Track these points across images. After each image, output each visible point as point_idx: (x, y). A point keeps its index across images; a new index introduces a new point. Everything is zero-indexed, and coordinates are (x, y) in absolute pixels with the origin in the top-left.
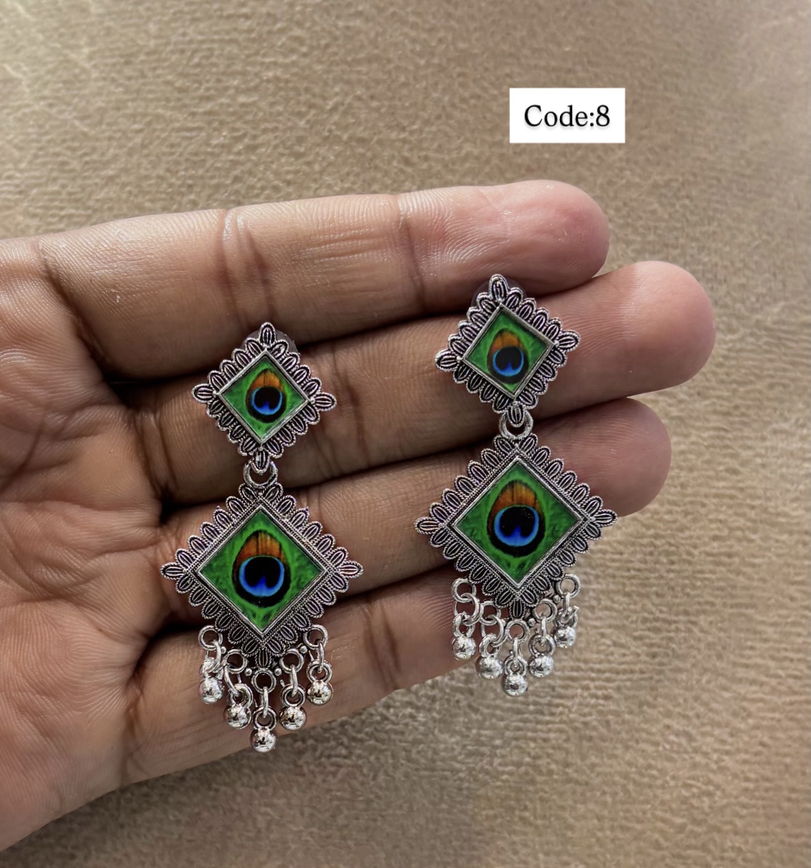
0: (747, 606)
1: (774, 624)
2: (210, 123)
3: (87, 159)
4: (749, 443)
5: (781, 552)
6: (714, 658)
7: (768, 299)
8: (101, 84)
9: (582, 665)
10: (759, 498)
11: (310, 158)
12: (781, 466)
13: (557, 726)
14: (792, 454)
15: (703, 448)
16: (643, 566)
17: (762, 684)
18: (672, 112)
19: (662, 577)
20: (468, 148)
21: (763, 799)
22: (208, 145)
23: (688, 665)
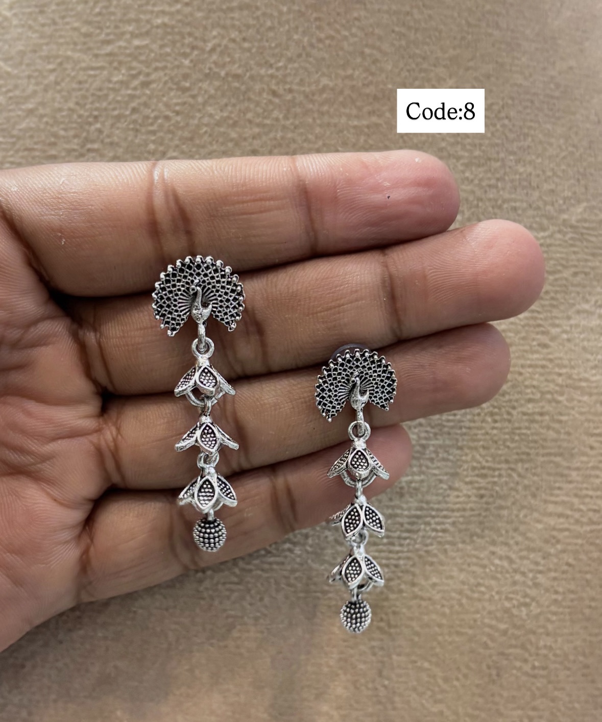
0: (556, 455)
1: (578, 469)
2: (111, 63)
3: (11, 94)
4: (557, 322)
5: (584, 410)
6: (530, 497)
7: (573, 201)
8: (20, 30)
9: (425, 506)
10: (565, 367)
11: (195, 92)
12: (583, 340)
13: (405, 555)
14: (592, 329)
15: (520, 327)
16: (472, 425)
17: (567, 517)
18: (493, 45)
19: (487, 433)
20: (325, 81)
21: (569, 607)
22: (110, 81)
23: (509, 504)
